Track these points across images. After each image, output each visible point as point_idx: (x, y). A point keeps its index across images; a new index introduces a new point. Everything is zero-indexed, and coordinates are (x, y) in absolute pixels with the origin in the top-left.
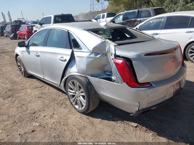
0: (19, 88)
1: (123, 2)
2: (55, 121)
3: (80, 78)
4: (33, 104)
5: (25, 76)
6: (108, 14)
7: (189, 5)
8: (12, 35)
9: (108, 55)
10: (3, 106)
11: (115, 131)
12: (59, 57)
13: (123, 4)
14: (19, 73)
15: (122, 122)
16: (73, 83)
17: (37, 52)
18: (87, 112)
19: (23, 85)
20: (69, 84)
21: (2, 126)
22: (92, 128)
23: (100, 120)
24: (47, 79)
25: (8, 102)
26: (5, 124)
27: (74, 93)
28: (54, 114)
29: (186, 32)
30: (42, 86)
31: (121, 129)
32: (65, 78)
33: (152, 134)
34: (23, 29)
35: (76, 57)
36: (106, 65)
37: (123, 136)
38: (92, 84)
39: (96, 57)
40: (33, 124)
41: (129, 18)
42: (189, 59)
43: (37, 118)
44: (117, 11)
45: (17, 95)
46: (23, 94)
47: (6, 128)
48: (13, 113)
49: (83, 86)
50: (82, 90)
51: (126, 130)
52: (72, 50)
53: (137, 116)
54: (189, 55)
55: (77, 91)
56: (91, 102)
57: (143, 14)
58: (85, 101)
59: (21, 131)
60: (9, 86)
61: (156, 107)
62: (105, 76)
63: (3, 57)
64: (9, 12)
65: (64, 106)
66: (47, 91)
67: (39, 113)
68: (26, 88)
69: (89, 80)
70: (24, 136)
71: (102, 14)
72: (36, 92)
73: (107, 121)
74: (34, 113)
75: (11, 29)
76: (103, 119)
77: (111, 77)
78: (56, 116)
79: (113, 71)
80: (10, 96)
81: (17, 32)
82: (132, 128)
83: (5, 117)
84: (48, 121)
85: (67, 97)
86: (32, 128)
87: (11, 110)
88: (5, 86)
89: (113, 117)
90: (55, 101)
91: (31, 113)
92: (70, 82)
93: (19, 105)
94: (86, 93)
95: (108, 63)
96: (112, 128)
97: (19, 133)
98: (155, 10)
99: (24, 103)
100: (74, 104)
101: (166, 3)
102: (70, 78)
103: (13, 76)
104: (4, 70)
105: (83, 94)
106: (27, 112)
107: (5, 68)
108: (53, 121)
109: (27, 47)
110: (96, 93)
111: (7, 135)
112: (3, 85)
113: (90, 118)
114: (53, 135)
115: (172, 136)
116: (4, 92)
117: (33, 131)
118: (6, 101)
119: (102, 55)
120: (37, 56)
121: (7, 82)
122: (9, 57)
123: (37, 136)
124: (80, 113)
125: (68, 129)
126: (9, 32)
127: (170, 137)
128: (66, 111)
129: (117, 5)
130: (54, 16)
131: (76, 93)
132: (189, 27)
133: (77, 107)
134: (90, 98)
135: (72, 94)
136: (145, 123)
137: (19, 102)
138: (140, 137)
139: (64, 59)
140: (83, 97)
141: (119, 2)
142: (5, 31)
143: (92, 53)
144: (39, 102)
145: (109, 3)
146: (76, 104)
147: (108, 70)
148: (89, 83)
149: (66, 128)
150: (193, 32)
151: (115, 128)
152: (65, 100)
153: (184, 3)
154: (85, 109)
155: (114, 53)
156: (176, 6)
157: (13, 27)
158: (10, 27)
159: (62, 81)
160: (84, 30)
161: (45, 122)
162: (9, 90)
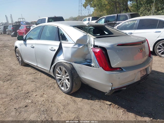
0: (17, 73)
1: (105, 9)
2: (44, 99)
3: (66, 64)
4: (27, 86)
5: (22, 65)
6: (92, 18)
7: (160, 12)
8: (13, 33)
9: (88, 46)
10: (2, 87)
11: (92, 107)
12: (50, 47)
13: (106, 10)
14: (17, 62)
15: (99, 101)
16: (61, 69)
17: (32, 44)
18: (70, 93)
19: (20, 72)
20: (57, 70)
21: (1, 102)
22: (74, 104)
23: (81, 99)
24: (40, 66)
25: (7, 84)
26: (4, 101)
27: (60, 77)
28: (44, 94)
29: (155, 32)
30: (35, 73)
31: (98, 106)
32: (54, 64)
33: (122, 110)
34: (22, 28)
35: (63, 48)
36: (87, 54)
37: (99, 111)
38: (75, 70)
39: (79, 47)
40: (27, 101)
41: (110, 21)
42: (157, 54)
43: (30, 96)
44: (101, 16)
45: (15, 79)
46: (19, 78)
47: (4, 104)
48: (11, 93)
49: (68, 71)
50: (67, 74)
51: (101, 107)
52: (60, 42)
53: (110, 95)
54: (158, 51)
55: (63, 75)
56: (74, 84)
57: (121, 18)
58: (69, 83)
59: (17, 106)
60: (8, 72)
61: (126, 88)
62: (86, 63)
63: (4, 50)
64: (11, 15)
65: (53, 88)
66: (39, 77)
67: (32, 93)
68: (22, 74)
69: (73, 66)
70: (19, 110)
71: (87, 18)
72: (31, 78)
73: (86, 100)
74: (28, 93)
75: (12, 28)
76: (83, 98)
77: (90, 64)
78: (45, 96)
79: (92, 59)
80: (9, 80)
81: (17, 31)
82: (107, 106)
83: (4, 96)
84: (38, 99)
85: (55, 81)
86: (25, 104)
87: (9, 90)
88: (5, 73)
89: (92, 97)
90: (46, 84)
91: (25, 93)
92: (58, 68)
93: (16, 87)
94: (70, 77)
95: (89, 53)
96: (90, 105)
97: (15, 107)
98: (131, 15)
99: (20, 85)
100: (60, 87)
101: (141, 10)
102: (58, 65)
103: (12, 65)
104: (5, 60)
105: (68, 77)
106: (22, 92)
107: (6, 59)
108: (42, 99)
109: (25, 40)
110: (78, 77)
111: (4, 109)
112: (3, 71)
113: (73, 97)
114: (42, 109)
115: (139, 112)
116: (4, 77)
117: (26, 106)
118: (5, 83)
119: (84, 46)
120: (32, 47)
121: (7, 69)
122: (9, 50)
123: (29, 110)
124: (65, 93)
125: (55, 106)
126: (10, 31)
127: (137, 113)
128: (54, 92)
129: (101, 11)
130: (48, 18)
131: (62, 77)
132: (158, 28)
133: (63, 88)
134: (74, 81)
135: (59, 78)
136: (118, 102)
137: (16, 84)
138: (112, 113)
139: (54, 49)
140: (68, 79)
141: (103, 9)
142: (7, 30)
143: (76, 44)
144: (33, 85)
145: (94, 10)
146: (62, 86)
147: (88, 58)
148: (73, 68)
149: (53, 105)
150: (160, 32)
151: (93, 105)
152: (54, 83)
153: (155, 10)
154: (70, 90)
155: (93, 44)
156: (149, 12)
157: (14, 26)
158: (12, 26)
159: (52, 68)
160: (71, 26)
161: (36, 100)
162: (8, 75)
